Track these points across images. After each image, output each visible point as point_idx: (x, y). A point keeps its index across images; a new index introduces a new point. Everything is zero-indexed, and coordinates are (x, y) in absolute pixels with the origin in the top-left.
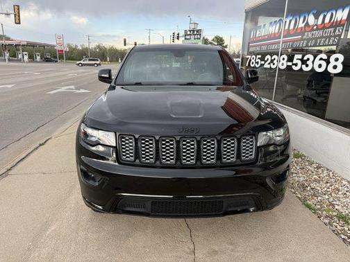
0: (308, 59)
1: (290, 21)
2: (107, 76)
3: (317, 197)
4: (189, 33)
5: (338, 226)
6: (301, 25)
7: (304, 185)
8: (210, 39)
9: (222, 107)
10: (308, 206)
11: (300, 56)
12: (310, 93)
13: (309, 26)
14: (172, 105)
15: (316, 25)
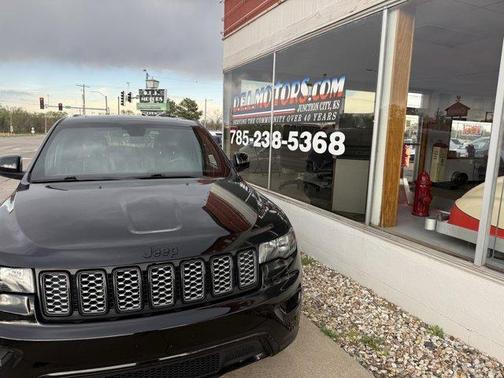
0: (306, 138)
1: (281, 89)
2: (14, 167)
3: (336, 317)
4: (145, 93)
5: (365, 353)
6: (294, 95)
7: (318, 302)
8: (178, 102)
9: (204, 208)
10: (328, 333)
11: (296, 134)
12: (311, 177)
13: (303, 97)
14: (130, 208)
15: (311, 96)
